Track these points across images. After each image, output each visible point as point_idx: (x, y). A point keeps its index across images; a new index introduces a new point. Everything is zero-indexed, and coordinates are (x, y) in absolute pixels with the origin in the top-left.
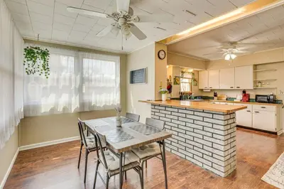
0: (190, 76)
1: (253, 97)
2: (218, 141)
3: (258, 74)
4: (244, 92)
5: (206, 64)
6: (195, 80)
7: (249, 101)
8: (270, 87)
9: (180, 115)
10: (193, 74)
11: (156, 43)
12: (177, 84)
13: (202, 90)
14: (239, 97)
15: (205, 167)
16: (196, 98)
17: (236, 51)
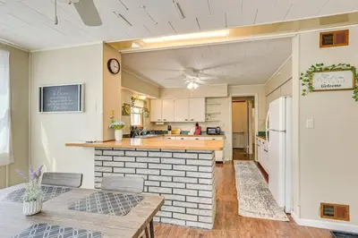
0: (142, 105)
1: (204, 129)
2: (205, 187)
3: (208, 107)
4: (197, 125)
5: (160, 91)
6: (146, 110)
7: (201, 133)
8: (216, 119)
9: (151, 160)
10: (145, 102)
11: (106, 44)
12: (127, 114)
13: (154, 123)
14: (192, 129)
15: (189, 224)
16: (148, 133)
17: (198, 80)
